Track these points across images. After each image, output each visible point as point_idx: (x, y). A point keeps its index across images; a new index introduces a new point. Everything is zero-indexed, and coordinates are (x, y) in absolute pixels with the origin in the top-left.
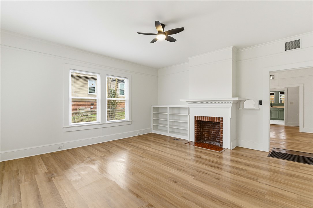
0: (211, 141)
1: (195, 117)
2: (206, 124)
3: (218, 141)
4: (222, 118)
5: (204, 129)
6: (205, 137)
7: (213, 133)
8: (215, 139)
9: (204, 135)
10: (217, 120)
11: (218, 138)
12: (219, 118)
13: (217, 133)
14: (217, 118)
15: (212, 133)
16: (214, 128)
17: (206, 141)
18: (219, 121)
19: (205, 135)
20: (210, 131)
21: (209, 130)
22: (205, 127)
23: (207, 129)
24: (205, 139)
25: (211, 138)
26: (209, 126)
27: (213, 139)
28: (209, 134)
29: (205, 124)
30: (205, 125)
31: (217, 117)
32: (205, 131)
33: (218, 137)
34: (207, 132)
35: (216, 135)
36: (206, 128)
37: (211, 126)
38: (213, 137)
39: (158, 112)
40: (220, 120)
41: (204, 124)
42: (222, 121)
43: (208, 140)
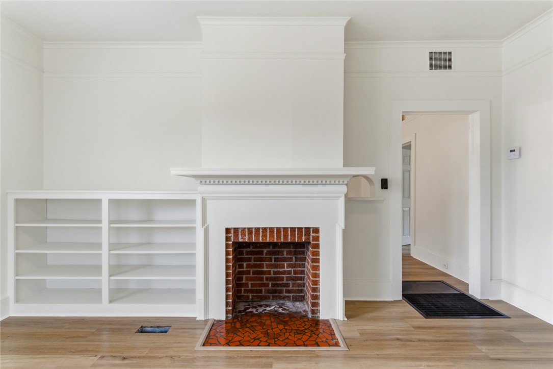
0: (269, 298)
1: (228, 231)
2: (251, 249)
3: (288, 296)
4: (316, 230)
5: (245, 264)
6: (251, 291)
7: (275, 273)
8: (281, 292)
9: (247, 285)
10: (300, 236)
11: (289, 286)
12: (308, 229)
13: (284, 273)
14: (300, 229)
15: (272, 276)
16: (276, 260)
17: (252, 301)
18: (309, 239)
19: (250, 283)
20: (265, 269)
21: (261, 266)
22: (249, 260)
23: (255, 266)
24: (248, 296)
25: (269, 291)
26: (262, 253)
27: (275, 291)
28: (262, 279)
29: (248, 249)
30: (248, 253)
31: (302, 228)
32: (248, 273)
33: (287, 285)
34: (254, 273)
35: (282, 279)
36: (252, 262)
37: (266, 254)
38: (273, 285)
39: (46, 220)
40: (312, 234)
41: (245, 250)
42: (317, 238)
43: (258, 297)
